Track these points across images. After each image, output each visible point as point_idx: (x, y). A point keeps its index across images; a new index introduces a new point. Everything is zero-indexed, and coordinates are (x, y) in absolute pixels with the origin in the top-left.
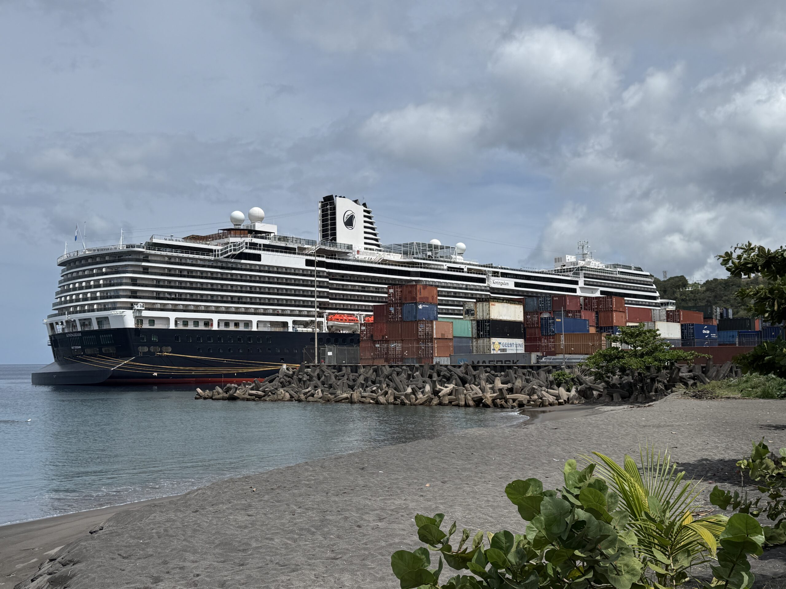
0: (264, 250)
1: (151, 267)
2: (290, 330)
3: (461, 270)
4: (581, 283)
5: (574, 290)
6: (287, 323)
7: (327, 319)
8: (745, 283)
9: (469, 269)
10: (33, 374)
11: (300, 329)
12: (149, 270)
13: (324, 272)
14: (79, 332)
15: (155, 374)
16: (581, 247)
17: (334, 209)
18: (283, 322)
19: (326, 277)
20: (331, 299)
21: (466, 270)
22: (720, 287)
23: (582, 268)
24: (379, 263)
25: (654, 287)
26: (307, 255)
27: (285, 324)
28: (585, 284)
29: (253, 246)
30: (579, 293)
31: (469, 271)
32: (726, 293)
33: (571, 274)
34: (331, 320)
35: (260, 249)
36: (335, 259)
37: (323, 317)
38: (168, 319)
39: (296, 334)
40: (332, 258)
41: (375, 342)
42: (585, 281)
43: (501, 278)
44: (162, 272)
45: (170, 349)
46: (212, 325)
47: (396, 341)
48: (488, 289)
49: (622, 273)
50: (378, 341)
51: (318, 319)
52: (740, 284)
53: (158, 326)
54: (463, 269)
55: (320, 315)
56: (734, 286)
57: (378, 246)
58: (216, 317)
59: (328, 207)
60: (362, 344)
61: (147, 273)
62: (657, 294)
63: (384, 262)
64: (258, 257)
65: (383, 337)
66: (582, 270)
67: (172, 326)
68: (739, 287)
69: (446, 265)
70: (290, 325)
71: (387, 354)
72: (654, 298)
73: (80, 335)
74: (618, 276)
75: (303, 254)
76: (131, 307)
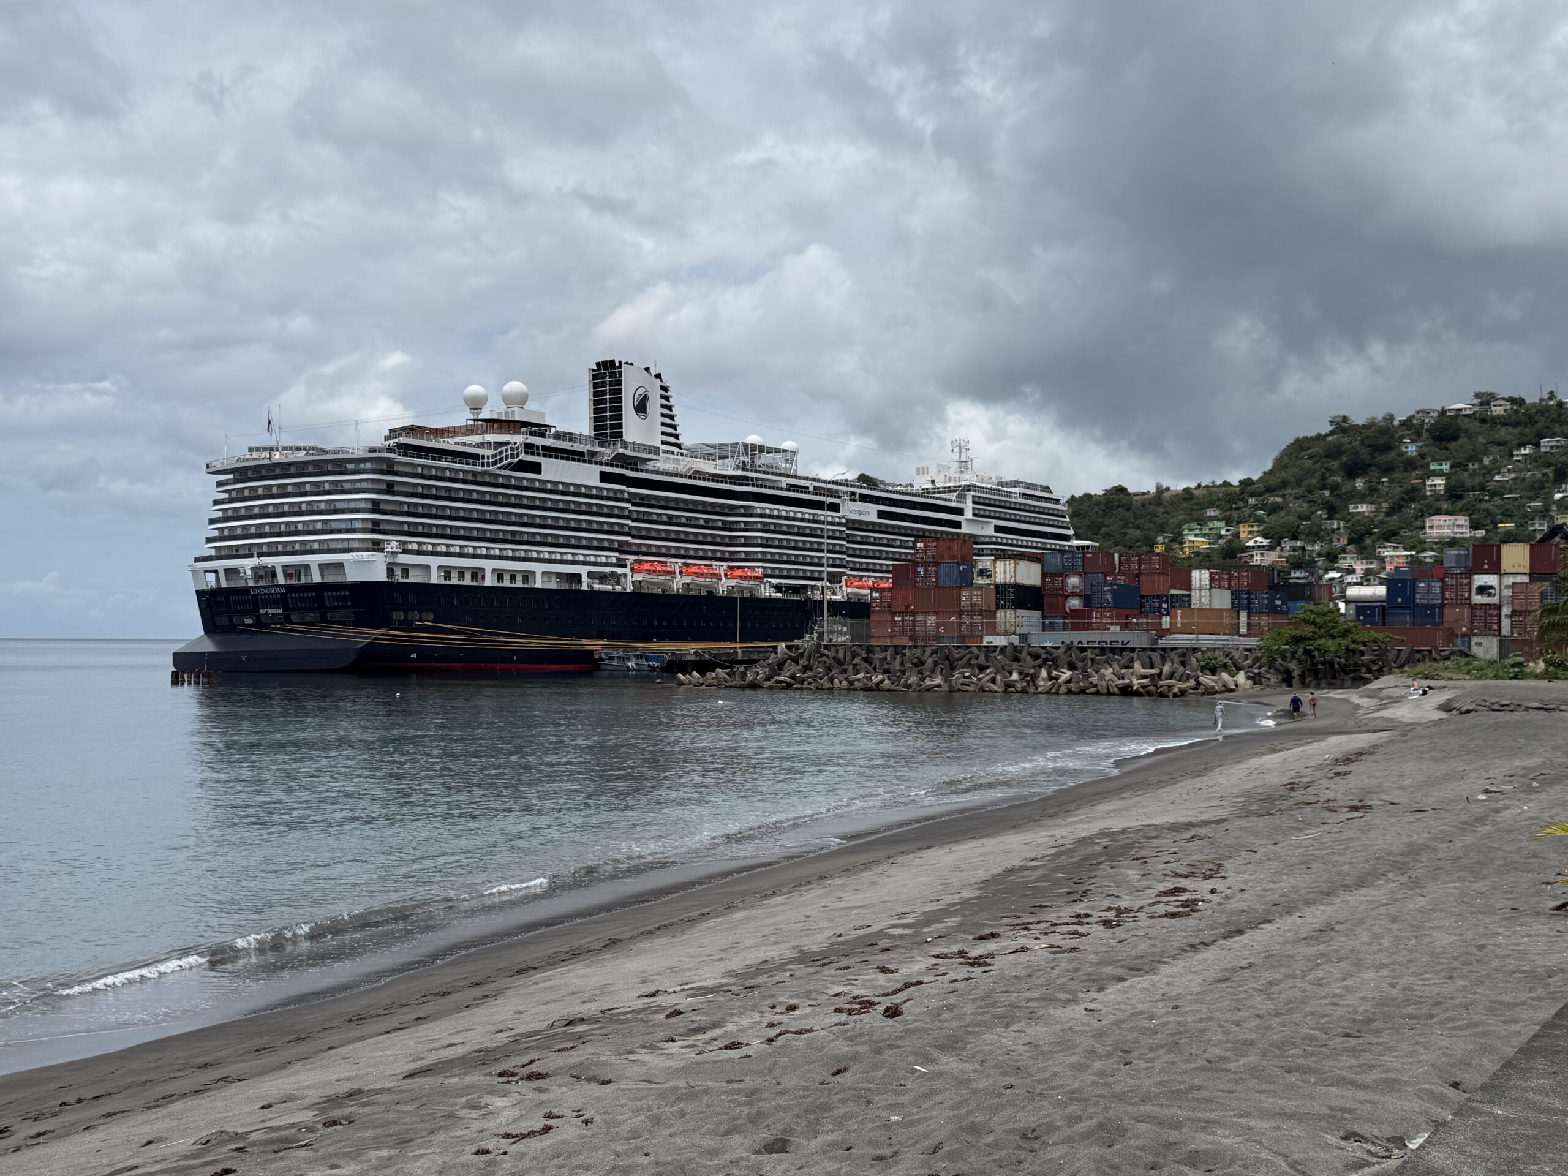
0: (545, 456)
1: (398, 482)
2: (585, 587)
3: (804, 490)
4: (968, 514)
5: (958, 525)
6: (580, 575)
7: (632, 570)
8: (1139, 504)
9: (815, 488)
10: (174, 654)
11: (597, 587)
12: (396, 488)
13: (623, 491)
14: (281, 586)
15: (414, 656)
16: (956, 450)
17: (619, 383)
18: (574, 575)
19: (628, 501)
20: (634, 537)
21: (811, 489)
22: (1096, 508)
23: (968, 488)
24: (690, 477)
25: (1068, 519)
26: (601, 464)
27: (577, 578)
28: (974, 515)
29: (529, 448)
30: (965, 529)
31: (817, 491)
32: (1107, 521)
33: (954, 496)
34: (639, 572)
35: (538, 454)
36: (637, 470)
37: (625, 566)
38: (427, 567)
39: (592, 593)
40: (632, 470)
41: (894, 614)
42: (974, 509)
43: (859, 503)
44: (411, 490)
45: (431, 616)
46: (483, 578)
47: (926, 613)
48: (844, 521)
49: (1025, 496)
50: (899, 614)
51: (619, 571)
52: (1131, 504)
53: (415, 578)
54: (807, 488)
55: (621, 564)
56: (1120, 509)
57: (679, 446)
58: (489, 565)
59: (607, 379)
60: (874, 618)
61: (393, 493)
62: (1071, 532)
63: (698, 475)
64: (536, 468)
65: (907, 607)
66: (969, 490)
67: (434, 579)
68: (1128, 510)
69: (785, 482)
70: (585, 579)
71: (913, 630)
72: (1066, 538)
73: (283, 591)
74: (1020, 500)
75: (596, 463)
76: (377, 547)
